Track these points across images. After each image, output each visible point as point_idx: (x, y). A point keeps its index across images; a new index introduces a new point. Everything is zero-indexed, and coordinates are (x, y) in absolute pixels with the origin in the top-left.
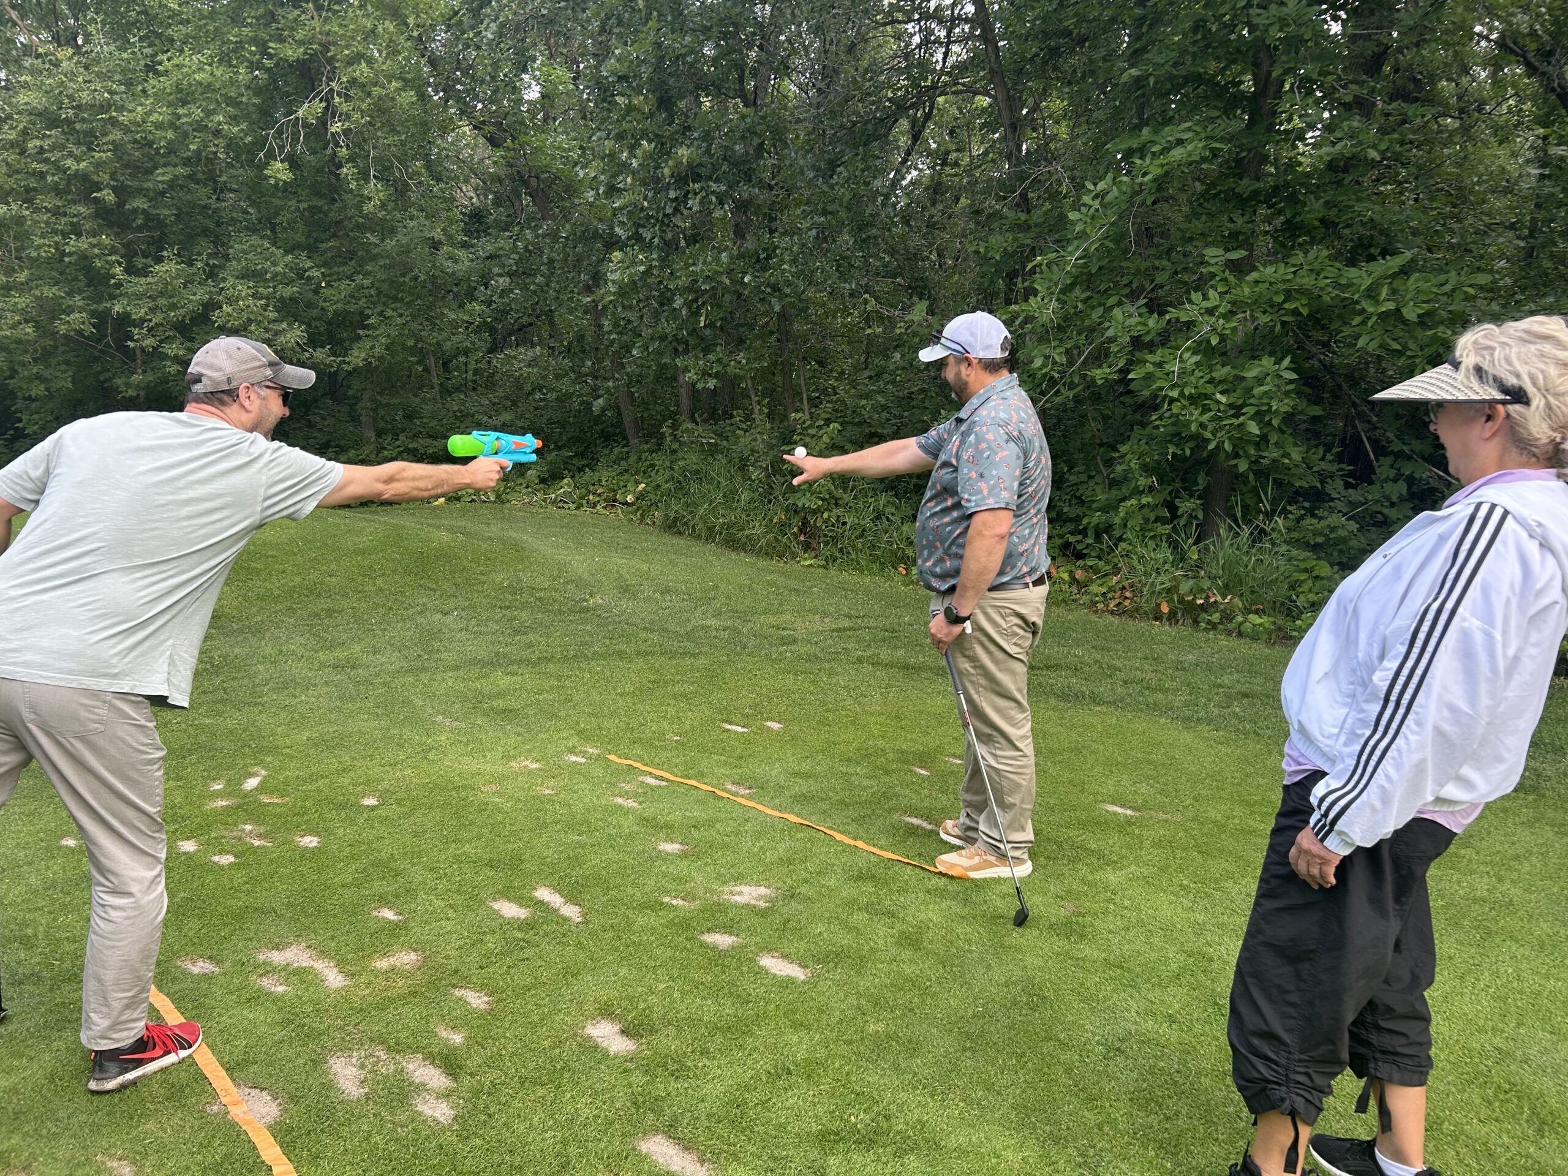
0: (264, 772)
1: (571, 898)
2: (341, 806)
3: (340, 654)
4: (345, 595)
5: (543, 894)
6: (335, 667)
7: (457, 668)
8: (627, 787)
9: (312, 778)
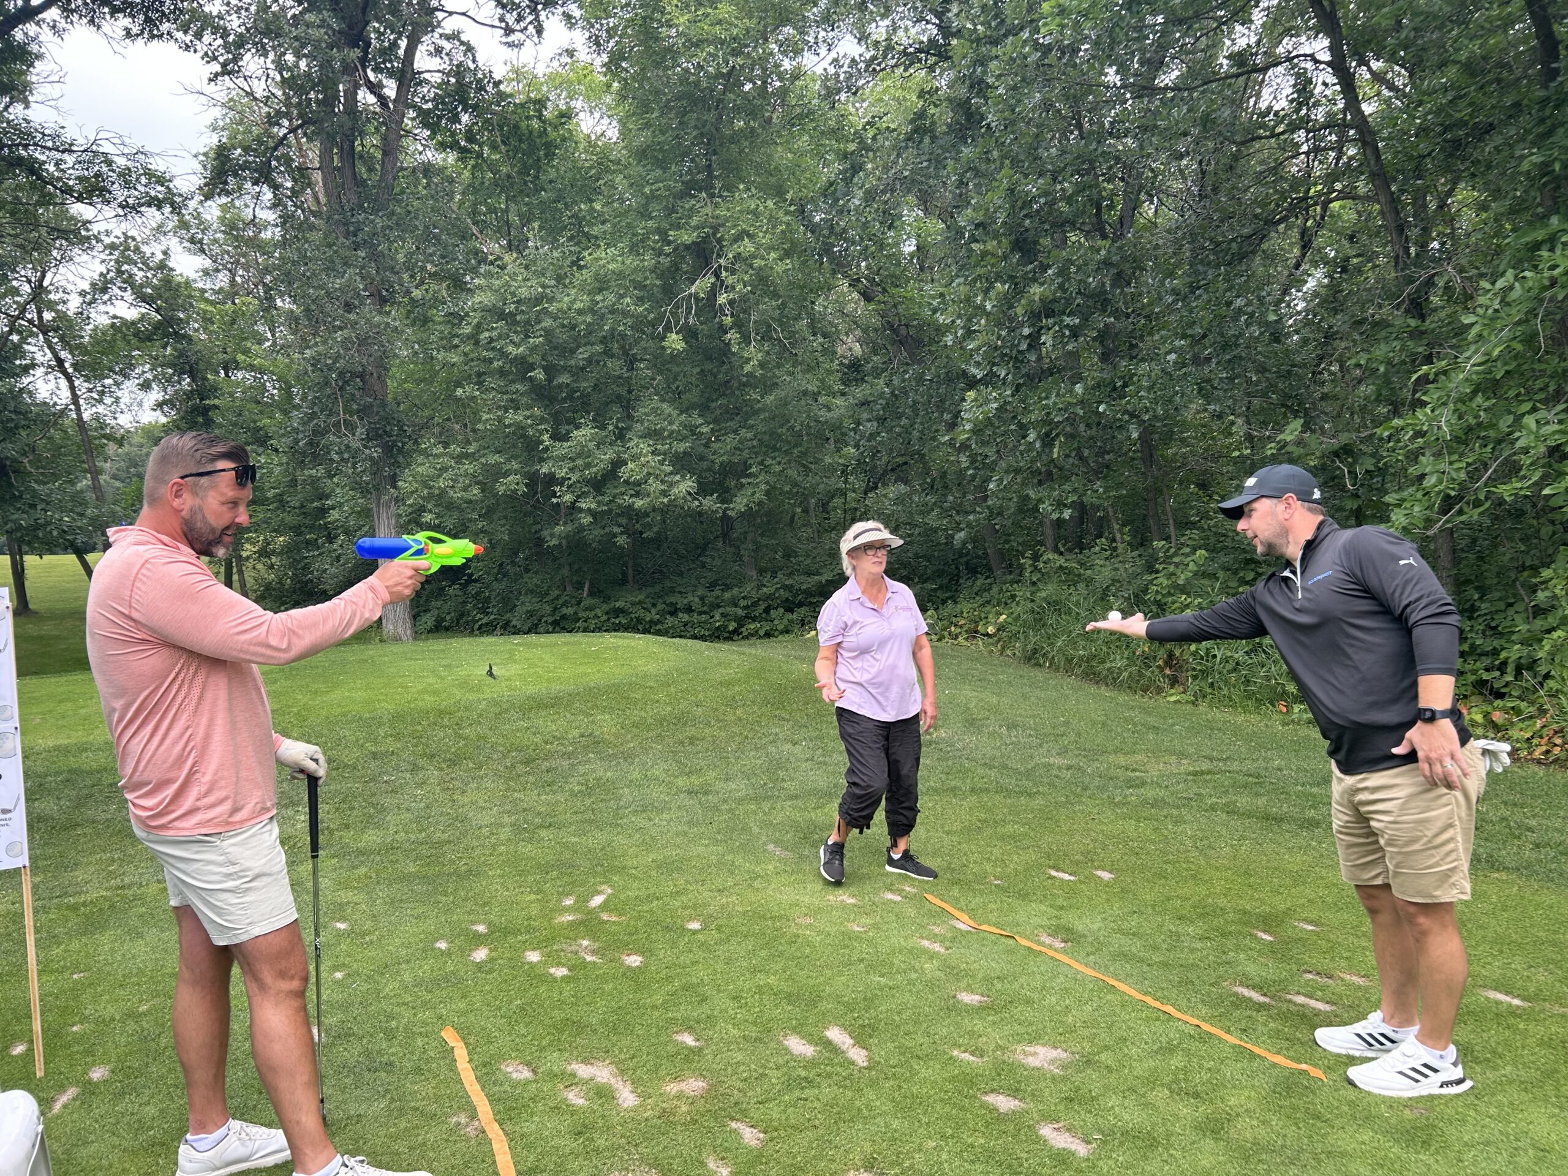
0: (609, 891)
1: (860, 1041)
2: (668, 929)
3: (696, 781)
4: (708, 724)
5: (835, 1034)
6: (690, 793)
7: (796, 797)
8: (937, 930)
9: (649, 899)
